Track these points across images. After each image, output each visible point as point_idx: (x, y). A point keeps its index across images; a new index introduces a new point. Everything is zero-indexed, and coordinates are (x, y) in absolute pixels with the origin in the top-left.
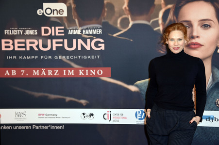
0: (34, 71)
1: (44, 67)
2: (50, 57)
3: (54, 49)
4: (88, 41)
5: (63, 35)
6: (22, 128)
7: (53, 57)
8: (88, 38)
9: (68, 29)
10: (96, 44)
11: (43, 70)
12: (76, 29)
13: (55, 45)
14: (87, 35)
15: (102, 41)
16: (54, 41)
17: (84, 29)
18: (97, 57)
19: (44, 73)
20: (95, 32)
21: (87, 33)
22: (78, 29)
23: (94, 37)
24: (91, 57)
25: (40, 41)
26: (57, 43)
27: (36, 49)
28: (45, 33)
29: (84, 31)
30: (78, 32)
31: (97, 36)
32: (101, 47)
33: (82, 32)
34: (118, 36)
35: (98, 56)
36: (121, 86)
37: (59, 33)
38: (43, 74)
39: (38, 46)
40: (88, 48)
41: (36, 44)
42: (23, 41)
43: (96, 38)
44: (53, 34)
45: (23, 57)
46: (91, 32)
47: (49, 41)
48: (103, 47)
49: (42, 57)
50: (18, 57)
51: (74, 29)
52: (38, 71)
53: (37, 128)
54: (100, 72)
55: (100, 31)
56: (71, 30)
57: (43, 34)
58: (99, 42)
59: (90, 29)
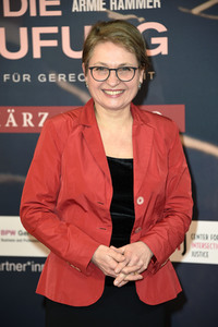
1: (11, 105)
2: (27, 77)
3: (37, 54)
5: (59, 13)
10: (146, 39)
11: (11, 112)
13: (38, 44)
14: (121, 12)
15: (161, 28)
16: (37, 31)
18: (148, 76)
19: (13, 121)
20: (142, 3)
21: (121, 6)
23: (141, 19)
25: (1, 31)
26: (43, 37)
28: (11, 10)
30: (97, 5)
32: (157, 46)
33: (107, 6)
34: (205, 11)
35: (151, 73)
37: (49, 8)
38: (11, 124)
43: (147, 21)
44: (33, 13)
46: (131, 3)
47: (23, 31)
48: (163, 46)
49: (6, 77)
57: (7, 12)
58: (154, 33)
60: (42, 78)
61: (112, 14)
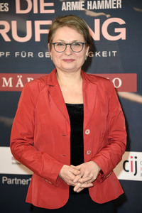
0: (4, 79)
1: (20, 73)
2: (31, 54)
3: (38, 39)
5: (53, 11)
7: (35, 54)
8: (97, 18)
10: (111, 29)
11: (20, 77)
12: (74, 1)
13: (38, 32)
14: (95, 11)
15: (121, 22)
16: (38, 23)
18: (112, 54)
19: (21, 83)
20: (109, 5)
21: (95, 7)
22: (78, 1)
23: (108, 16)
24: (101, 54)
25: (14, 23)
26: (42, 27)
27: (7, 39)
28: (21, 9)
29: (89, 5)
30: (78, 6)
31: (113, 13)
32: (118, 34)
33: (85, 6)
35: (114, 52)
37: (46, 8)
38: (19, 85)
39: (9, 34)
40: (96, 37)
41: (7, 29)
43: (112, 17)
44: (36, 11)
47: (29, 23)
48: (122, 34)
49: (17, 54)
51: (71, 1)
52: (10, 79)
53: (10, 182)
54: (117, 82)
56: (66, 2)
57: (18, 11)
58: (117, 25)
60: (40, 55)
61: (89, 13)
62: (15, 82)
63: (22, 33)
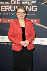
0: (8, 20)
1: (12, 18)
2: (15, 14)
4: (30, 7)
5: (20, 4)
6: (4, 44)
8: (30, 6)
9: (22, 1)
10: (34, 8)
11: (12, 19)
12: (25, 1)
14: (30, 4)
15: (36, 7)
16: (16, 7)
17: (29, 1)
18: (34, 14)
20: (33, 2)
22: (26, 1)
23: (33, 5)
24: (31, 14)
25: (11, 7)
27: (9, 10)
29: (29, 2)
30: (26, 3)
31: (34, 4)
32: (35, 9)
33: (28, 3)
34: (43, 4)
36: (44, 28)
37: (18, 3)
39: (10, 9)
40: (30, 10)
41: (9, 8)
42: (4, 6)
43: (34, 5)
44: (16, 4)
45: (4, 14)
46: (31, 2)
47: (14, 7)
48: (36, 9)
49: (11, 14)
50: (2, 14)
51: (24, 1)
52: (10, 20)
53: (10, 44)
54: (35, 21)
55: (36, 2)
56: (23, 2)
57: (12, 4)
59: (31, 1)
61: (28, 4)
62: (11, 21)
63: (13, 9)
